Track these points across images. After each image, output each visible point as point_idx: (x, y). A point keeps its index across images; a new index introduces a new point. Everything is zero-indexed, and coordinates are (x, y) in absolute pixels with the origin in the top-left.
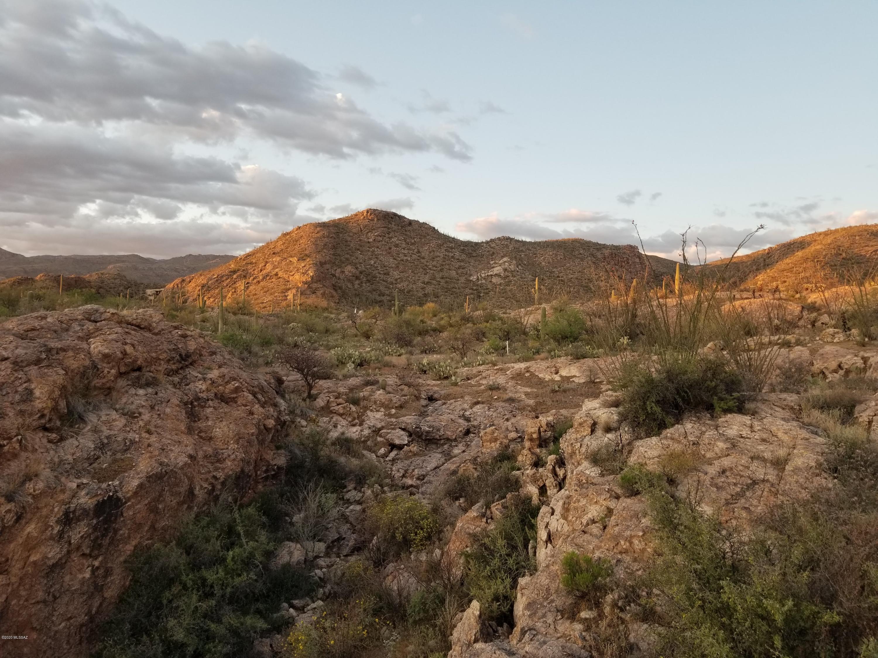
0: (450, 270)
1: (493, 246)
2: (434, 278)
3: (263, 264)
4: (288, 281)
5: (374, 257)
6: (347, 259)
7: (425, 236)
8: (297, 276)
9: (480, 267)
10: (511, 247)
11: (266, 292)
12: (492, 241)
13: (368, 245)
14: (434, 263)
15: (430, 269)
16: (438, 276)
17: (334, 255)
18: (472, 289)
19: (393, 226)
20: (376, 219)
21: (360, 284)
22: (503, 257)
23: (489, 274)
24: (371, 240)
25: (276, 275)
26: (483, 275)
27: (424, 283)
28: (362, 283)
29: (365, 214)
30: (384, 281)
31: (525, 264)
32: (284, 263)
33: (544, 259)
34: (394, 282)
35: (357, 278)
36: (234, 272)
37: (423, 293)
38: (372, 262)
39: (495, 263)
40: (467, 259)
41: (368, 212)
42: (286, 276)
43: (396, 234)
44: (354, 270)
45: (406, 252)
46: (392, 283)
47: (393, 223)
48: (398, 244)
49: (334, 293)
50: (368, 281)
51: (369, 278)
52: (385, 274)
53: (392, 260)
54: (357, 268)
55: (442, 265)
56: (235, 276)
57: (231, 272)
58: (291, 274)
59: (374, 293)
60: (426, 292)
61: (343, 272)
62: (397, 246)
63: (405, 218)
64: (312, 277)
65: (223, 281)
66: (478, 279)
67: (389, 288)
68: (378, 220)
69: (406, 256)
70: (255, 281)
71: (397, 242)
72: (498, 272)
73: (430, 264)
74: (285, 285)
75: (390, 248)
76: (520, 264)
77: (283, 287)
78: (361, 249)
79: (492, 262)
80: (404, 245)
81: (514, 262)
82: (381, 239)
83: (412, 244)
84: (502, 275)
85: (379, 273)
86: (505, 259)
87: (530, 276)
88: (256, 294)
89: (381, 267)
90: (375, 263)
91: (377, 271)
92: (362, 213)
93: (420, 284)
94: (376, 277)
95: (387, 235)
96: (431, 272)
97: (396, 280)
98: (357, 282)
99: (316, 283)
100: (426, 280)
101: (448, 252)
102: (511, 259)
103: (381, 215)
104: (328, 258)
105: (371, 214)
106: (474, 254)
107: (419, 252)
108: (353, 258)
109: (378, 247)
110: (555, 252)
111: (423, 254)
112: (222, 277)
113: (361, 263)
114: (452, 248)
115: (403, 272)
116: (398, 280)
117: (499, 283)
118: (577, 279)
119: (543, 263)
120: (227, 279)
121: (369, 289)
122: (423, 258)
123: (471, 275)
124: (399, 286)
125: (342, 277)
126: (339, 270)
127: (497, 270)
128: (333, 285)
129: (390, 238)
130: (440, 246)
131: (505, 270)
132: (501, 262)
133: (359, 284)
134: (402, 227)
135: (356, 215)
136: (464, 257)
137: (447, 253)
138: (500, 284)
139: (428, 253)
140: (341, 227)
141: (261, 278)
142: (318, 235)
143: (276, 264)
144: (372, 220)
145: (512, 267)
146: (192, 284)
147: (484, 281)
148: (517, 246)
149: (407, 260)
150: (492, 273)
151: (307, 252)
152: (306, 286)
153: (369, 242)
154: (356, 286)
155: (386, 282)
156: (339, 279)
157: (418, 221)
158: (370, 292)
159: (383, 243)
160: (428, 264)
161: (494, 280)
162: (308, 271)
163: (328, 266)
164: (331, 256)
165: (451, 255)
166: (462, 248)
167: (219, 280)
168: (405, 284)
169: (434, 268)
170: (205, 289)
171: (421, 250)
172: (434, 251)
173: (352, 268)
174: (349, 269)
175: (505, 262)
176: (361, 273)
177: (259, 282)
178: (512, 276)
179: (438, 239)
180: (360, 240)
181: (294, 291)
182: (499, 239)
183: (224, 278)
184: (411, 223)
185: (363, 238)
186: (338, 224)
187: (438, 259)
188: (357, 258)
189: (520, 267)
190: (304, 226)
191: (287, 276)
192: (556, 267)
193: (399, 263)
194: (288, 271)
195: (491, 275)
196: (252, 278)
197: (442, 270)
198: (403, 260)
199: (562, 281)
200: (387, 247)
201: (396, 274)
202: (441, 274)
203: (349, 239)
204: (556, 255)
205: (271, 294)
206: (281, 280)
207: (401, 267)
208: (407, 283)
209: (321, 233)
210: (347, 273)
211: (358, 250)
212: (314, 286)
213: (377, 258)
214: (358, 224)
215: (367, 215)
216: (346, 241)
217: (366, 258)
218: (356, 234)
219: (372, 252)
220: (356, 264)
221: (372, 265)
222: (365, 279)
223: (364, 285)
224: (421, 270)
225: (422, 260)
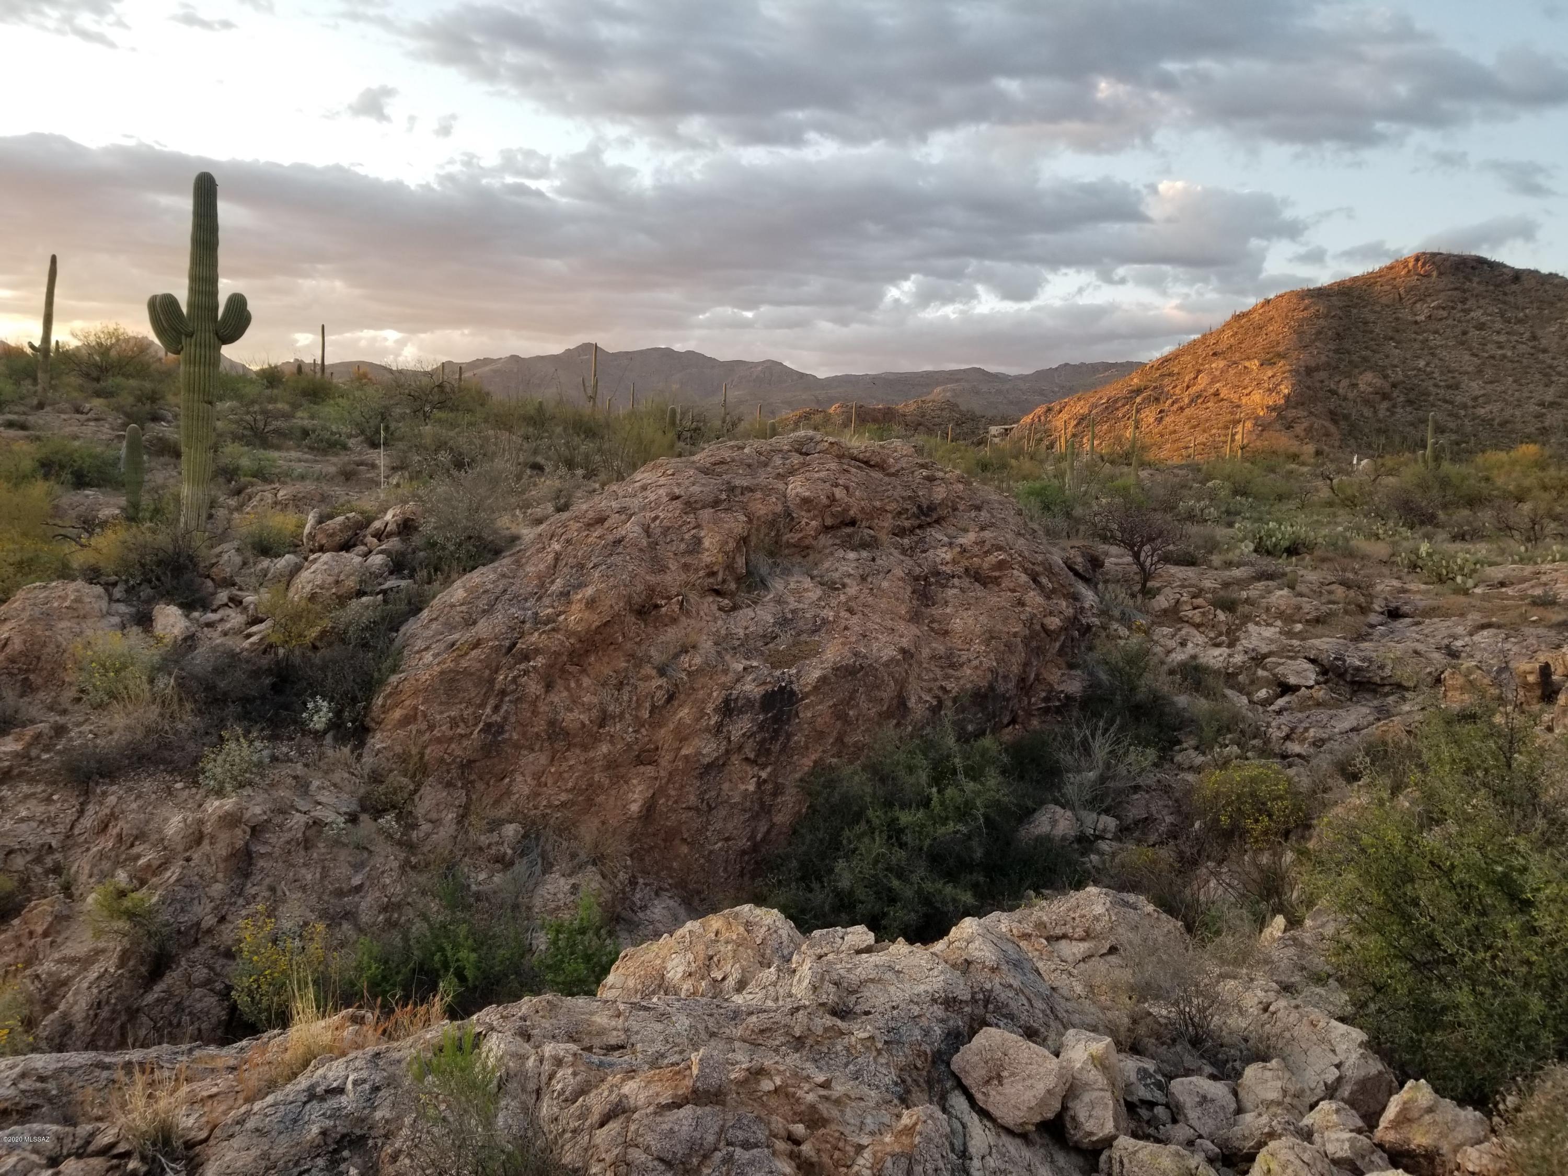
3: (1192, 375)
4: (1238, 406)
5: (1426, 352)
6: (1365, 359)
7: (1552, 304)
8: (1257, 396)
11: (1194, 427)
13: (1414, 328)
15: (1560, 374)
17: (1336, 351)
19: (1475, 285)
20: (1435, 274)
21: (1391, 411)
24: (1422, 318)
25: (1217, 394)
27: (1542, 404)
28: (1394, 406)
29: (1411, 265)
30: (1446, 401)
32: (1232, 372)
34: (1470, 403)
35: (1385, 397)
36: (1138, 391)
37: (1539, 425)
38: (1422, 363)
41: (1417, 259)
42: (1234, 397)
43: (1482, 302)
44: (1378, 382)
45: (1502, 338)
46: (1465, 406)
47: (1476, 279)
48: (1484, 324)
49: (1332, 429)
50: (1410, 402)
51: (1412, 396)
52: (1449, 387)
53: (1467, 357)
54: (1386, 377)
56: (1138, 400)
57: (1133, 391)
58: (1245, 392)
60: (1547, 424)
61: (1354, 385)
62: (1481, 327)
63: (1505, 266)
64: (1287, 398)
65: (1117, 409)
67: (1457, 416)
68: (1440, 274)
69: (1501, 348)
70: (1176, 406)
71: (1483, 319)
73: (1561, 364)
74: (1232, 413)
75: (1465, 333)
77: (1229, 417)
78: (1397, 336)
80: (1498, 326)
82: (1445, 314)
83: (1520, 321)
85: (1436, 385)
88: (1175, 432)
89: (1442, 373)
90: (1428, 364)
91: (1431, 382)
92: (1405, 263)
93: (1533, 408)
94: (1429, 394)
95: (1460, 306)
97: (1475, 399)
98: (1385, 405)
99: (1294, 408)
100: (1549, 398)
103: (1448, 264)
104: (1323, 358)
105: (1424, 265)
107: (1534, 338)
108: (1378, 356)
109: (1436, 332)
111: (1544, 341)
112: (1116, 401)
113: (1396, 366)
115: (1491, 382)
116: (1481, 400)
120: (1124, 405)
121: (1409, 418)
122: (1545, 351)
124: (1481, 411)
125: (1351, 395)
126: (1345, 383)
128: (1331, 412)
129: (1467, 311)
133: (1388, 410)
134: (1496, 286)
135: (1391, 268)
139: (1556, 339)
140: (1356, 294)
141: (1186, 401)
142: (1305, 314)
143: (1217, 373)
144: (1427, 275)
146: (1064, 416)
149: (1504, 356)
151: (1281, 349)
152: (1274, 414)
153: (1416, 322)
154: (1382, 413)
155: (1451, 403)
156: (1345, 399)
157: (1536, 272)
158: (1412, 424)
159: (1450, 322)
160: (1555, 363)
162: (1278, 385)
163: (1323, 375)
164: (1331, 354)
167: (1111, 406)
168: (1495, 407)
170: (1085, 423)
171: (1539, 333)
173: (1375, 377)
174: (1367, 380)
176: (1394, 386)
177: (1182, 409)
180: (1397, 319)
181: (1249, 424)
183: (1120, 404)
184: (1517, 276)
185: (1405, 314)
186: (1350, 288)
188: (1387, 357)
190: (1277, 297)
191: (1237, 396)
193: (1484, 364)
194: (1239, 387)
196: (1170, 401)
198: (1493, 357)
200: (1458, 331)
201: (1475, 387)
203: (1372, 317)
205: (1204, 431)
206: (1225, 403)
207: (1489, 373)
208: (1499, 405)
209: (1312, 310)
210: (1362, 387)
211: (1392, 339)
212: (1291, 413)
213: (1433, 354)
214: (1394, 287)
215: (1415, 265)
216: (1366, 323)
217: (1408, 356)
218: (1388, 306)
219: (1422, 342)
220: (1384, 368)
221: (1419, 370)
222: (1402, 399)
223: (1399, 410)
224: (1538, 376)
225: (1541, 356)
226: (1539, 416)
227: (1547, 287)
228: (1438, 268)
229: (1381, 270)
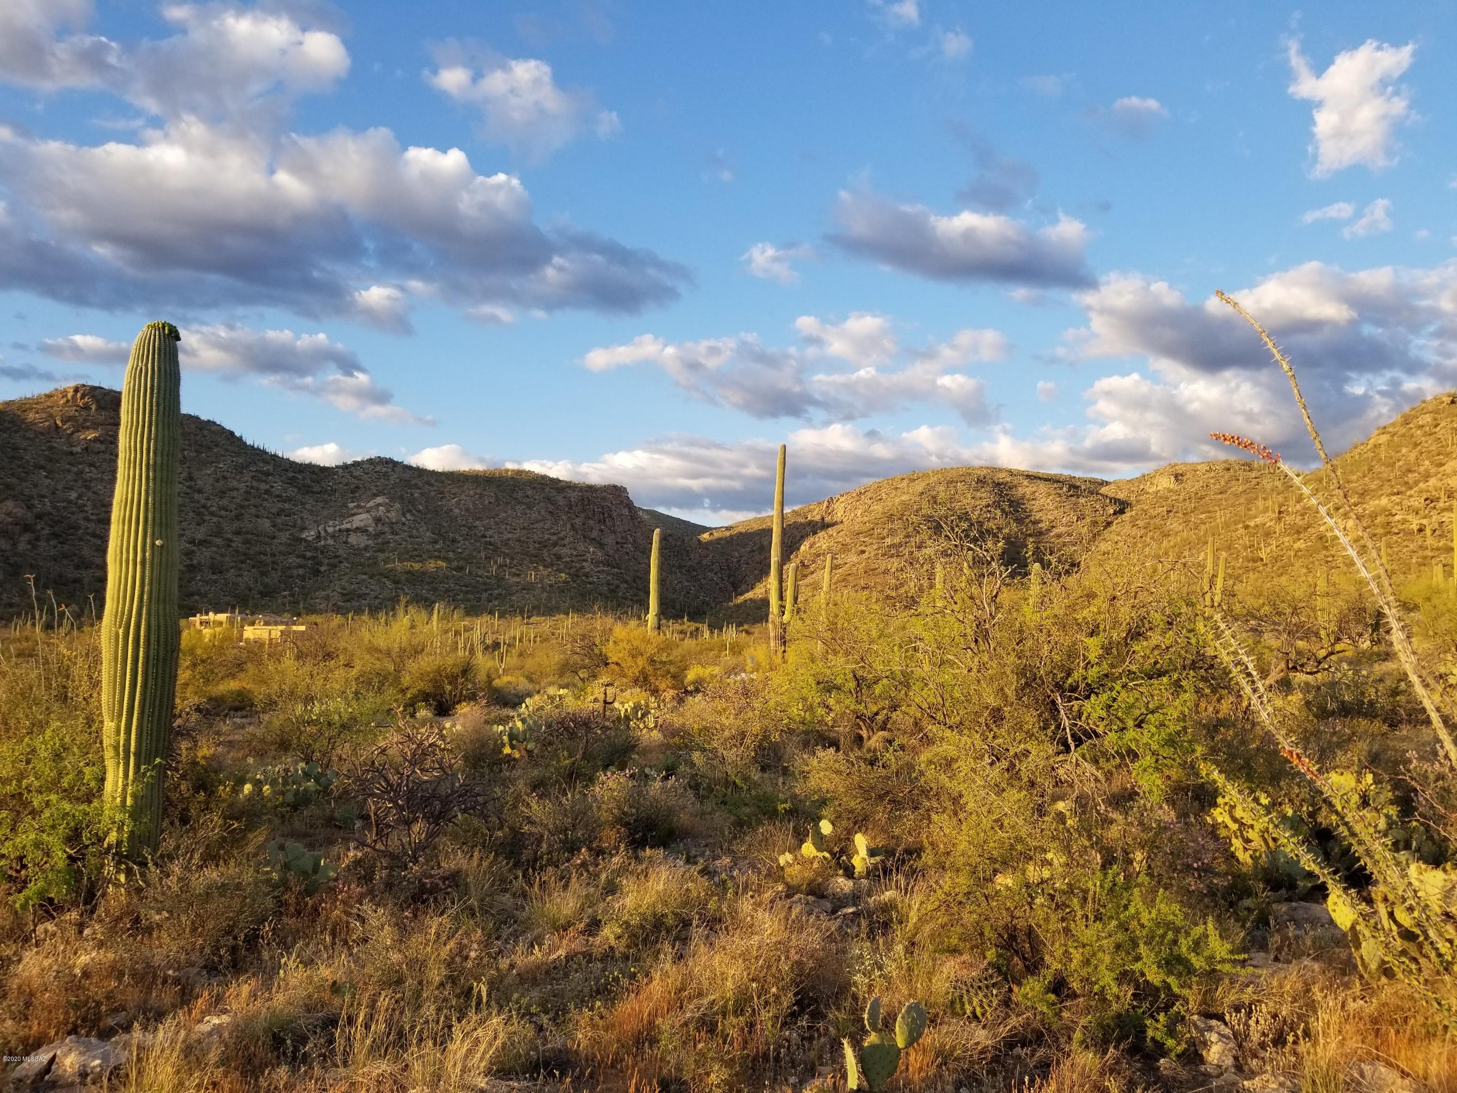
0: (257, 516)
1: (356, 473)
2: (219, 533)
5: (80, 484)
6: (8, 487)
7: (209, 448)
9: (325, 513)
10: (394, 478)
12: (356, 464)
13: (69, 458)
14: (224, 502)
15: (212, 514)
16: (229, 528)
18: (304, 557)
20: (94, 407)
21: (33, 544)
22: (375, 495)
23: (344, 527)
24: (77, 449)
26: (330, 530)
27: (192, 542)
28: (37, 539)
29: (70, 396)
30: (94, 535)
31: (419, 511)
33: (458, 503)
35: (27, 528)
37: (188, 562)
38: (73, 495)
39: (358, 507)
40: (300, 497)
41: (76, 390)
44: (19, 512)
50: (56, 535)
51: (58, 529)
54: (30, 507)
55: (242, 507)
59: (65, 562)
60: (195, 562)
66: (319, 537)
68: (100, 408)
72: (362, 524)
73: (214, 504)
76: (410, 511)
78: (49, 466)
79: (352, 505)
81: (397, 505)
82: (102, 447)
84: (371, 529)
85: (87, 519)
86: (379, 500)
87: (428, 534)
89: (95, 507)
90: (80, 497)
91: (82, 515)
92: (64, 393)
96: (215, 519)
98: (27, 536)
100: (199, 536)
101: (260, 480)
102: (392, 500)
103: (108, 398)
105: (83, 397)
106: (317, 488)
107: (190, 478)
108: (24, 484)
109: (92, 465)
110: (478, 491)
111: (199, 482)
113: (43, 496)
114: (267, 474)
117: (362, 545)
118: (519, 541)
119: (457, 511)
121: (53, 552)
122: (200, 491)
123: (303, 529)
127: (361, 519)
130: (240, 469)
131: (378, 520)
132: (371, 504)
133: (29, 542)
135: (49, 396)
136: (292, 491)
137: (255, 484)
138: (366, 548)
139: (211, 481)
140: (8, 418)
144: (86, 407)
145: (393, 515)
147: (330, 542)
148: (407, 476)
150: (348, 526)
153: (72, 453)
154: (22, 546)
157: (197, 418)
158: (54, 559)
160: (209, 504)
161: (353, 539)
165: (263, 486)
166: (291, 475)
169: (223, 513)
171: (196, 475)
172: (225, 478)
173: (16, 506)
174: (8, 509)
175: (379, 505)
176: (39, 517)
178: (392, 533)
179: (238, 454)
180: (51, 448)
182: (370, 461)
185: (60, 444)
187: (235, 493)
188: (36, 486)
189: (409, 516)
192: (480, 519)
195: (348, 530)
197: (239, 517)
199: (490, 543)
202: (236, 525)
203: (23, 444)
204: (481, 496)
211: (42, 467)
213: (88, 488)
214: (51, 416)
215: (74, 397)
216: (15, 448)
217: (59, 487)
218: (42, 434)
219: (77, 474)
220: (31, 497)
221: (70, 502)
222: (46, 532)
223: (43, 544)
224: (191, 514)
225: (196, 496)
226: (189, 554)
227: (206, 432)
228: (98, 402)
229: (39, 397)
